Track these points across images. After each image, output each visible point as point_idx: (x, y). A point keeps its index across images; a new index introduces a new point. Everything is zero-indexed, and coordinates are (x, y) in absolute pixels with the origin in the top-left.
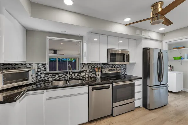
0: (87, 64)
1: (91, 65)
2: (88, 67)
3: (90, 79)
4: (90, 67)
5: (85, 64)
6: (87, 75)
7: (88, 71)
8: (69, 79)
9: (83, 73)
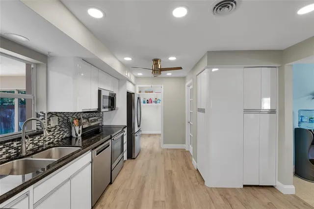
0: (56, 114)
1: (63, 116)
2: (57, 120)
4: (61, 119)
5: (51, 114)
6: (57, 136)
7: (58, 127)
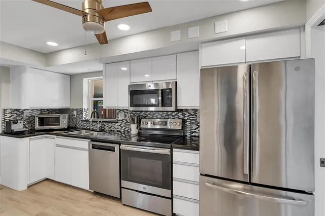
0: (123, 110)
2: (124, 115)
3: (127, 134)
5: (120, 110)
6: (124, 128)
7: (125, 121)
8: (98, 130)
9: (117, 124)
